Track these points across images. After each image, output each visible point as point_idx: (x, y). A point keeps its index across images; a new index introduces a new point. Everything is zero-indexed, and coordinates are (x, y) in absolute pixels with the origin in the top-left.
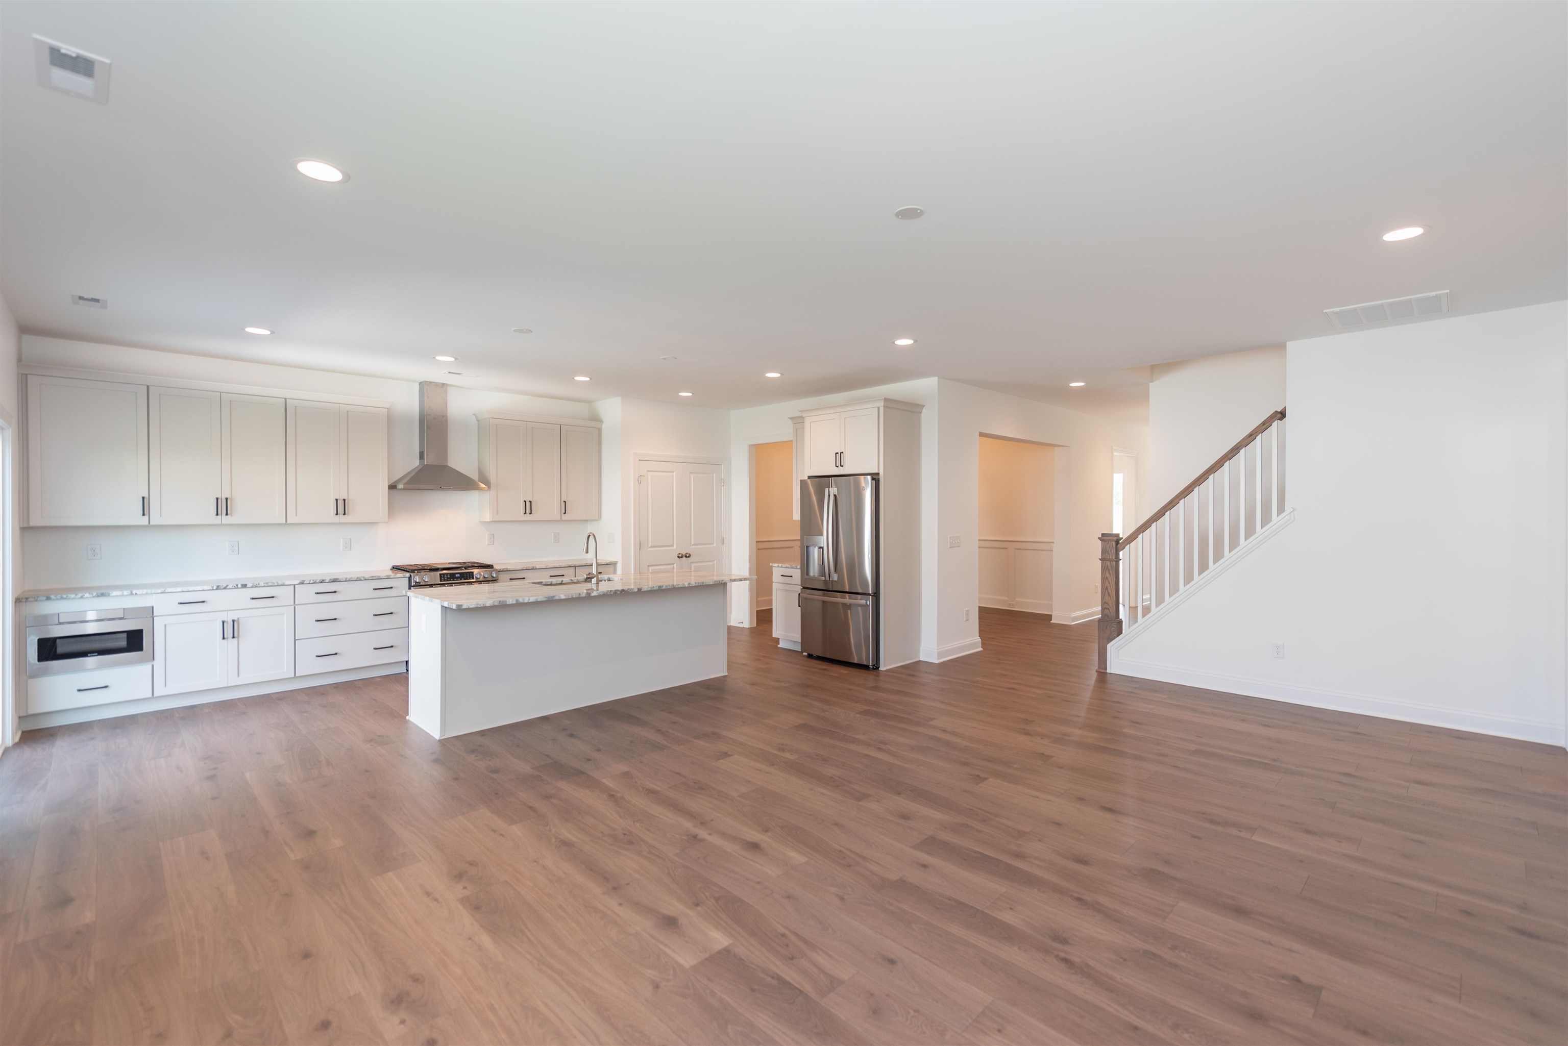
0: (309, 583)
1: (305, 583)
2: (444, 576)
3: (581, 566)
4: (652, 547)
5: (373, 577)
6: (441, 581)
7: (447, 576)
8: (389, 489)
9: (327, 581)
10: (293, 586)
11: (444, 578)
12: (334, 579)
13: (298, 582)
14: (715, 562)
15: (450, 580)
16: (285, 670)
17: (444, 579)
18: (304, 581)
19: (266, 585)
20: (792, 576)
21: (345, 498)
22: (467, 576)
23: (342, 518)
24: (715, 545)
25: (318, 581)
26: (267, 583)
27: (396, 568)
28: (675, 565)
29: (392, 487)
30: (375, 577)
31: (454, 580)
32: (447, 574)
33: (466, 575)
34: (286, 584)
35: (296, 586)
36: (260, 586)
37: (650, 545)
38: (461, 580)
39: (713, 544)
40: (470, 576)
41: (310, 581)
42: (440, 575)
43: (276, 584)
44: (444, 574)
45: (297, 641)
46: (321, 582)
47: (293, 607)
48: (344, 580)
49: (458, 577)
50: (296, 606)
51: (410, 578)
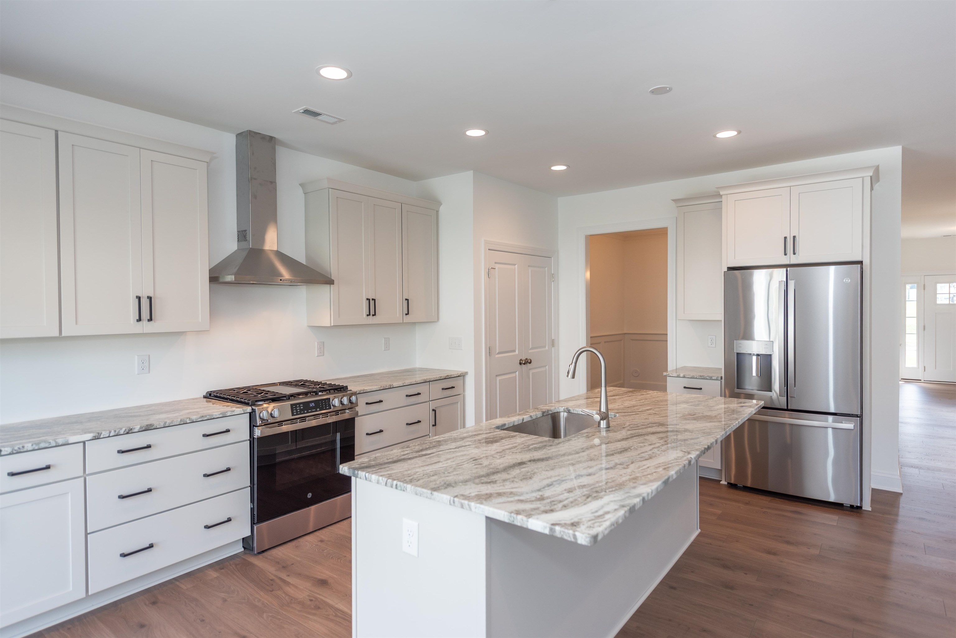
0: (109, 437)
1: (102, 436)
2: (296, 407)
3: (436, 380)
4: (499, 353)
5: (203, 417)
6: (293, 415)
7: (300, 407)
8: (210, 281)
9: (136, 430)
10: (82, 444)
11: (296, 410)
12: (147, 425)
13: (90, 436)
14: (547, 367)
15: (304, 413)
16: (71, 589)
17: (297, 412)
18: (99, 434)
19: (36, 448)
20: (701, 389)
21: (151, 295)
22: (322, 405)
23: (146, 327)
24: (547, 348)
25: (122, 432)
26: (38, 444)
27: (212, 396)
28: (517, 373)
29: (214, 279)
30: (206, 416)
31: (308, 412)
32: (299, 404)
33: (322, 403)
34: (70, 442)
35: (86, 442)
36: (25, 450)
37: (498, 351)
38: (316, 411)
39: (545, 347)
40: (326, 405)
41: (110, 432)
42: (292, 405)
43: (53, 444)
44: (296, 404)
45: (89, 536)
46: (128, 433)
47: (82, 479)
48: (162, 425)
49: (313, 408)
50: (87, 478)
51: (252, 415)
